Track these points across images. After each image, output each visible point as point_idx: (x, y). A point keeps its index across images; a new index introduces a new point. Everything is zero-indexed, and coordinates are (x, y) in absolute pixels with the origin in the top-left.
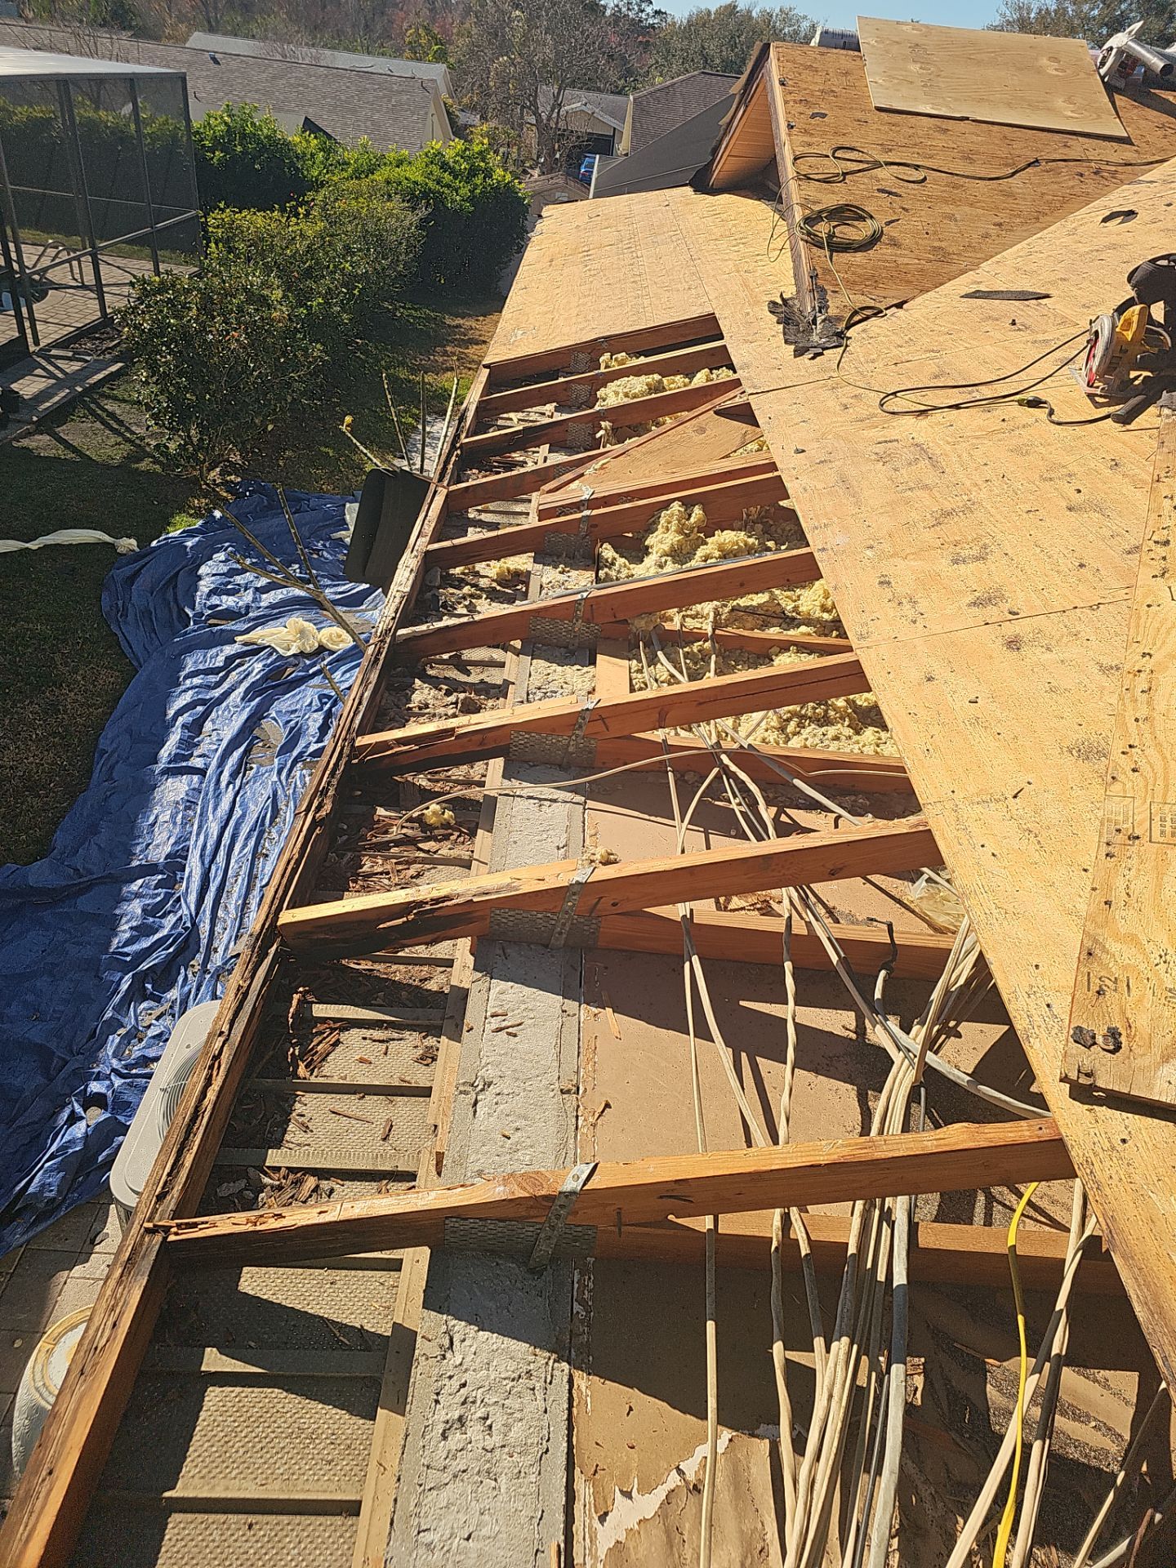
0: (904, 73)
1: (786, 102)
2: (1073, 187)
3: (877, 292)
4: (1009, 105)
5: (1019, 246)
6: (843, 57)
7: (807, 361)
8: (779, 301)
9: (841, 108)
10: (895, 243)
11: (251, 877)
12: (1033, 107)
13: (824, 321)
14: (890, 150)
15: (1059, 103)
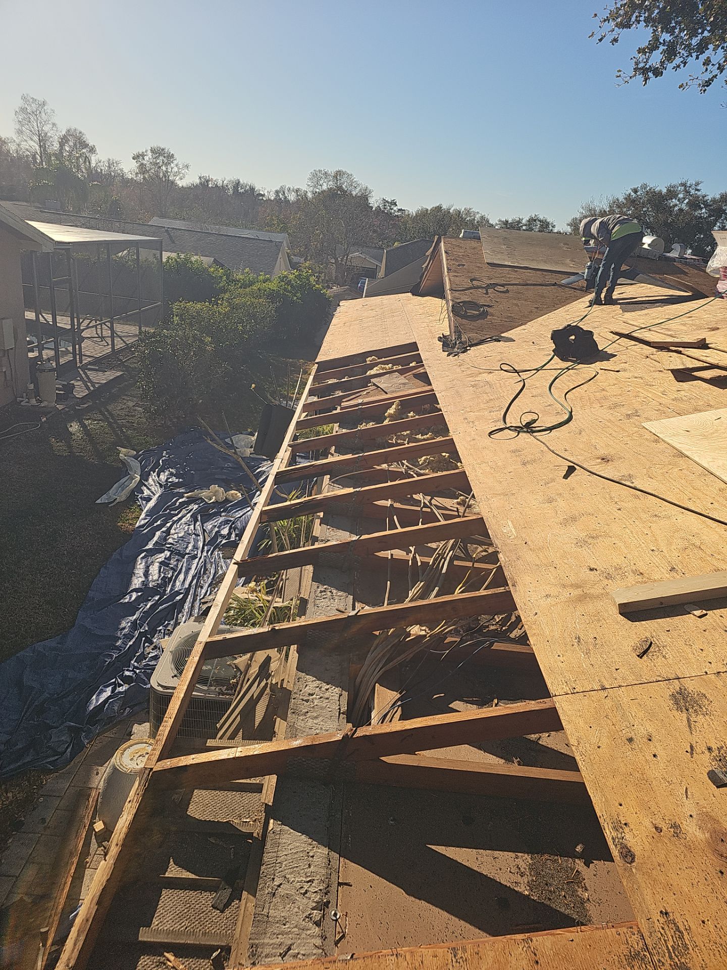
0: (499, 249)
1: (447, 260)
2: (571, 293)
3: (483, 333)
4: (545, 262)
5: (544, 316)
6: (474, 244)
7: (451, 358)
8: (442, 336)
9: (471, 262)
10: (492, 315)
11: (195, 596)
12: (557, 263)
13: (459, 343)
14: (492, 279)
15: (568, 261)
